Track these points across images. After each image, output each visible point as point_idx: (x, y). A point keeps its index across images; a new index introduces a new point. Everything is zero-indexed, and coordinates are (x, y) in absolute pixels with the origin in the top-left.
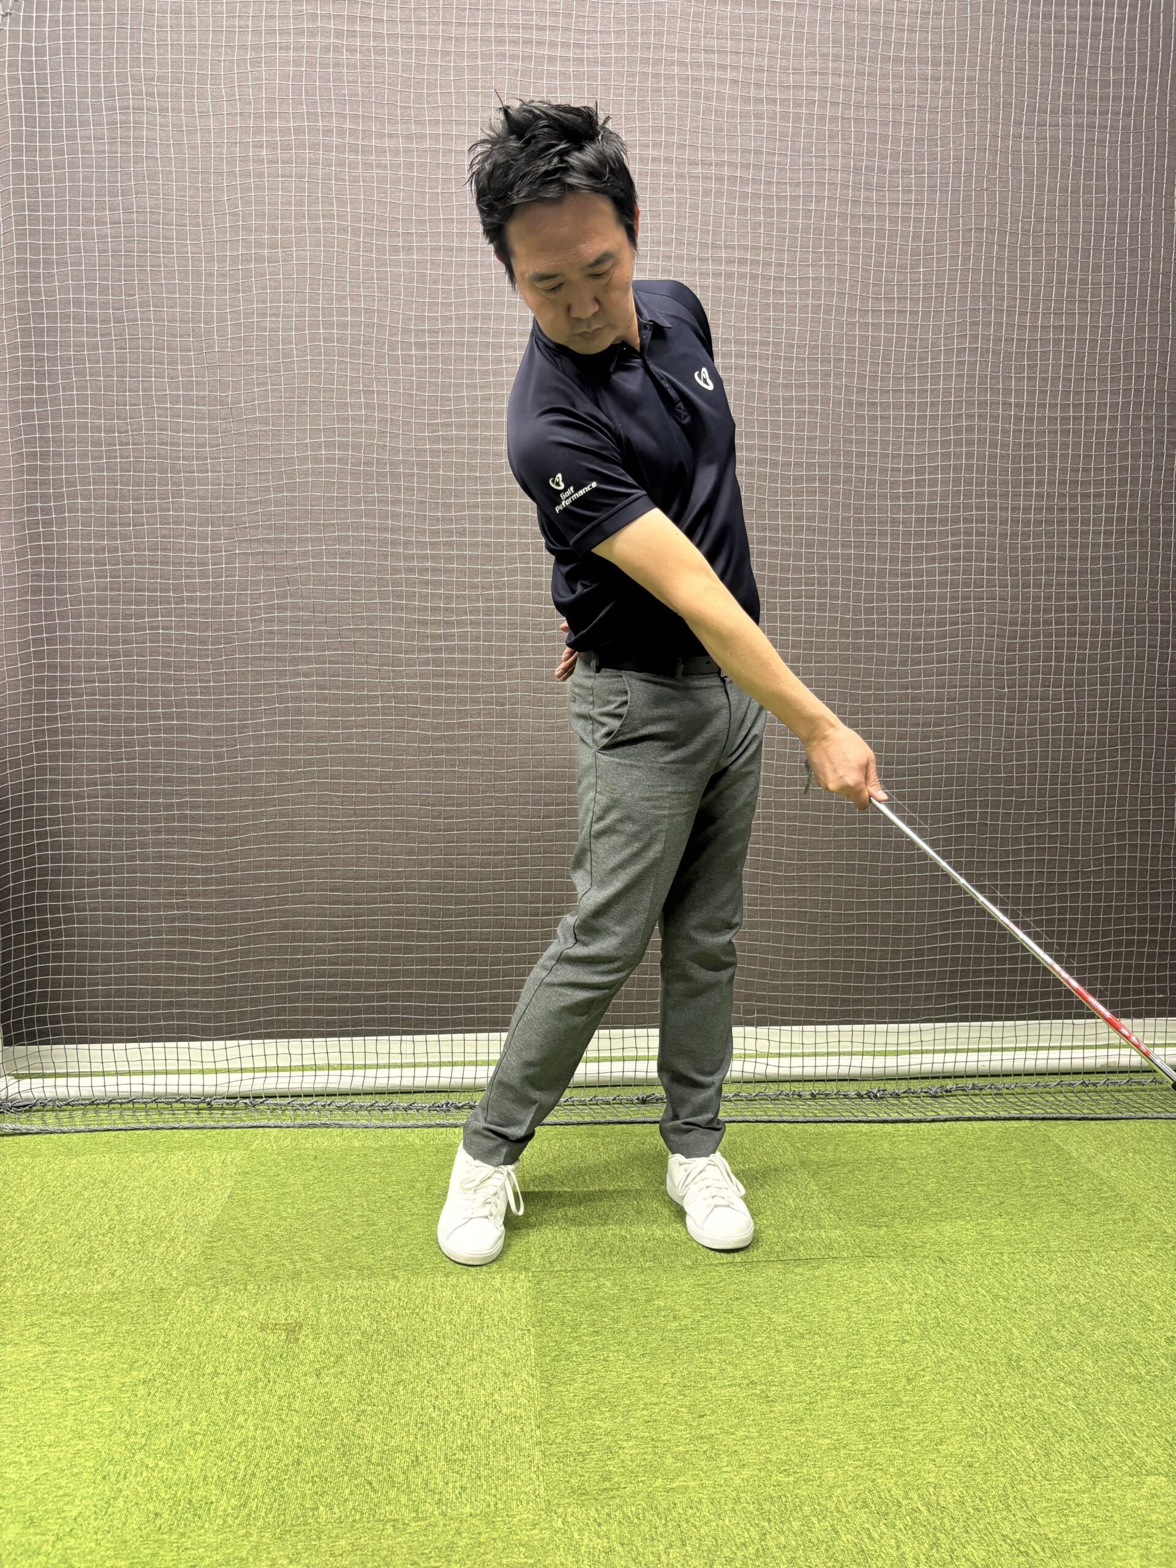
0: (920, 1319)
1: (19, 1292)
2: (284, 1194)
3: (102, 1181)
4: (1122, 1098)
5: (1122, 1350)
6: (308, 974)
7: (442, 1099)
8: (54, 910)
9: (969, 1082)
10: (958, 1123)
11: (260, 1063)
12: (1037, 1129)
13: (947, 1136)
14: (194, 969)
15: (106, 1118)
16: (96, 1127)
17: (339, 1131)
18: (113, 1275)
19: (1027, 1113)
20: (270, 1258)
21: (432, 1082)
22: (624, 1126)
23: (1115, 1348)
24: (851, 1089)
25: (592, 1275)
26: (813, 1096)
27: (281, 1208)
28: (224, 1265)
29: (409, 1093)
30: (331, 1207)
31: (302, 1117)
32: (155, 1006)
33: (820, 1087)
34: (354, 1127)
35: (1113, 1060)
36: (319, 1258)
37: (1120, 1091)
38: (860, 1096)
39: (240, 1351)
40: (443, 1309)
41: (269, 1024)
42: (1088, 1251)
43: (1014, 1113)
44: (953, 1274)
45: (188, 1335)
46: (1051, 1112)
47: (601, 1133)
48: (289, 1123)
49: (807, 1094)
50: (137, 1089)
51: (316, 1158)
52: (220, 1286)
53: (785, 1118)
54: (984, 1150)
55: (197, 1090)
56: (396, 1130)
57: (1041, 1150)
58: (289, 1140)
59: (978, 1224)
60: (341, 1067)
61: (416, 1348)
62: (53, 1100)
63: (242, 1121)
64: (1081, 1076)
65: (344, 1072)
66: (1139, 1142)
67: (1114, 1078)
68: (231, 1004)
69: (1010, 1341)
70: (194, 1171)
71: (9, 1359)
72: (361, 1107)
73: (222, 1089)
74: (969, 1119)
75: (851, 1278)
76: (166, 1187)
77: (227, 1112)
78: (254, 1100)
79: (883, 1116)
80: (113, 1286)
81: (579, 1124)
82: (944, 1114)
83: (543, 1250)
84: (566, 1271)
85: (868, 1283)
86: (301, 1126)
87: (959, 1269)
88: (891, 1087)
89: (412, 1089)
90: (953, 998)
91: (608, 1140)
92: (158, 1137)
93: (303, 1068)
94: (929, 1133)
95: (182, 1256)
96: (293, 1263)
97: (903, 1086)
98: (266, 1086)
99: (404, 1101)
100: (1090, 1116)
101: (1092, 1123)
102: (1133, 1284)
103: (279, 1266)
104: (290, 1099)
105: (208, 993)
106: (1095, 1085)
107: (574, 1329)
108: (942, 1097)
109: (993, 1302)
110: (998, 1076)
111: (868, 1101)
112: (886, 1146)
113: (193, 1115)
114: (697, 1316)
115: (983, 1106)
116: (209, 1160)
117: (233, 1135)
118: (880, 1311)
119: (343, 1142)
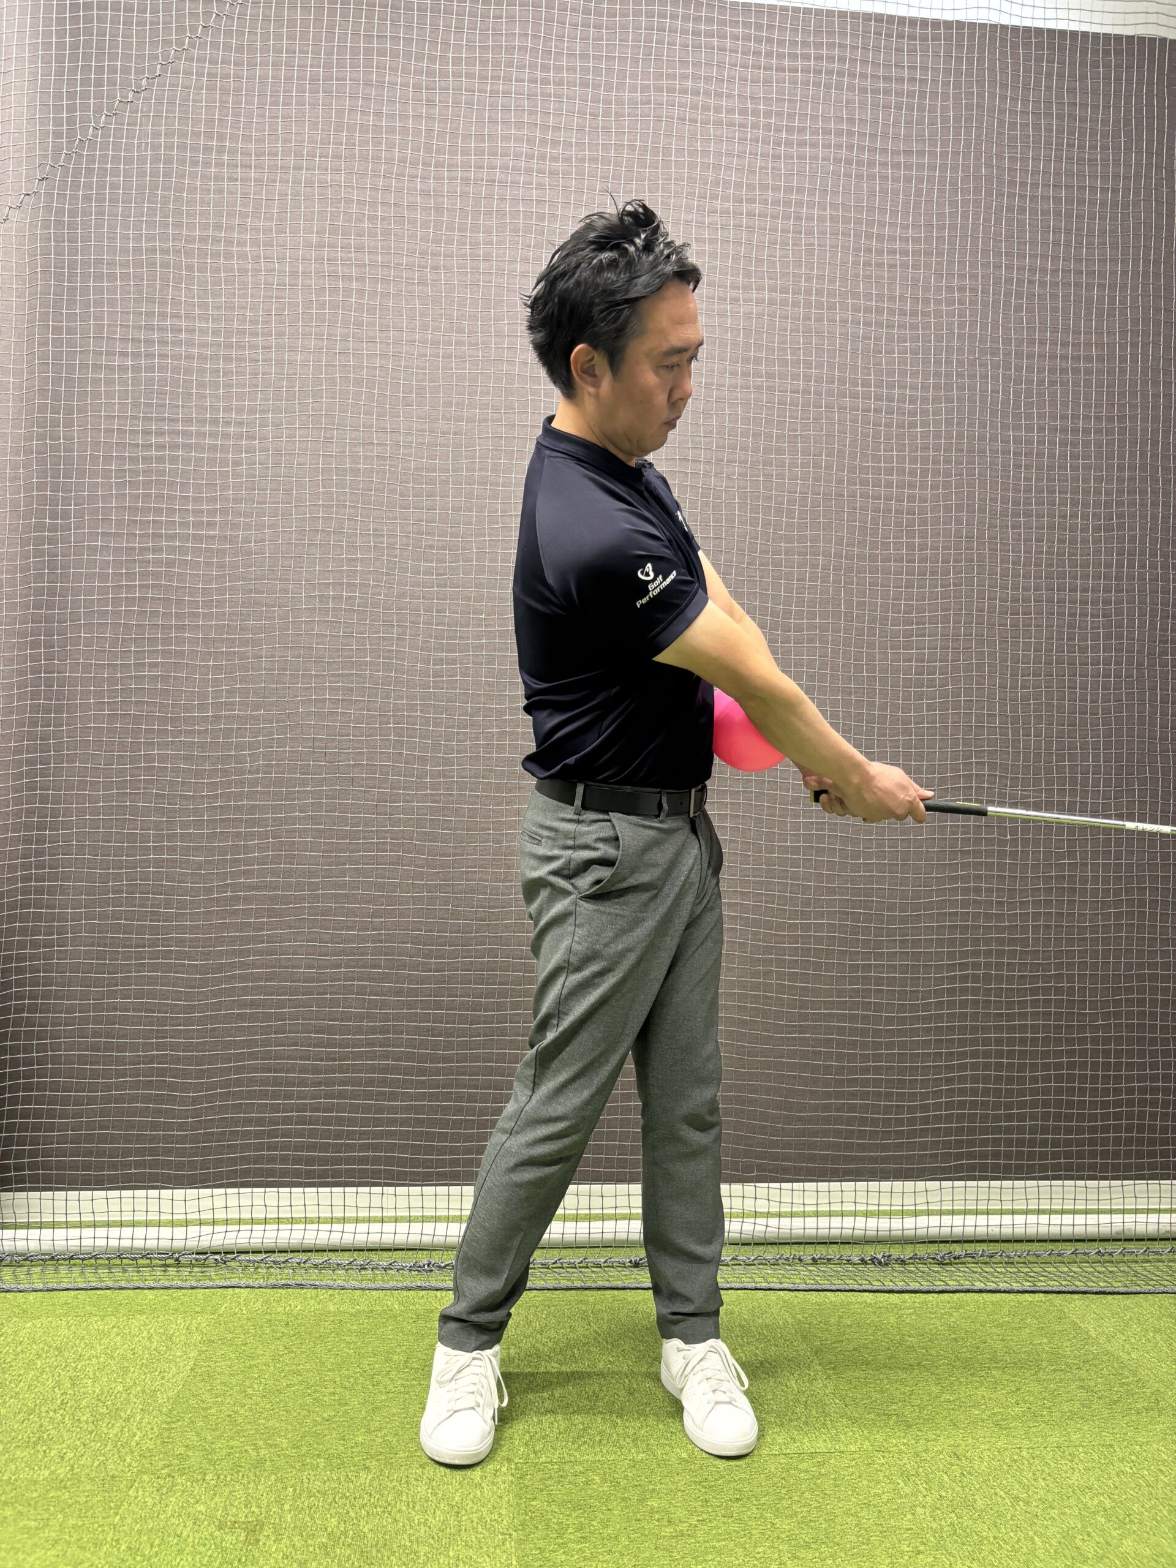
0: (934, 1525)
2: (250, 1367)
3: (57, 1348)
4: (1139, 1269)
6: (287, 1120)
7: (423, 1258)
8: (27, 1049)
9: (980, 1248)
10: (968, 1295)
11: (233, 1215)
12: (1052, 1304)
13: (957, 1309)
14: (169, 1113)
15: (66, 1276)
16: (55, 1286)
17: (314, 1292)
18: (62, 1458)
19: (1041, 1285)
20: (232, 1443)
21: (414, 1239)
22: (616, 1292)
23: (1145, 1561)
24: (855, 1254)
25: (579, 1468)
26: (814, 1259)
27: (248, 1384)
28: (182, 1450)
29: (390, 1250)
30: (301, 1383)
31: (278, 1276)
32: (127, 1153)
33: (821, 1251)
34: (329, 1288)
35: (1130, 1226)
36: (285, 1443)
37: (1137, 1262)
38: (863, 1262)
39: (195, 1553)
40: (417, 1508)
41: (245, 1173)
42: (1111, 1446)
43: (1027, 1285)
44: (969, 1473)
45: (139, 1532)
46: (1066, 1284)
47: (591, 1299)
48: (261, 1282)
49: (808, 1259)
50: (101, 1243)
51: (287, 1324)
52: (176, 1474)
53: (785, 1286)
54: (997, 1327)
55: (165, 1244)
56: (374, 1293)
57: (1058, 1328)
58: (258, 1305)
59: (995, 1414)
60: (319, 1220)
61: (386, 1553)
62: (11, 1255)
63: (211, 1280)
64: (1096, 1244)
65: (322, 1227)
66: (1159, 1319)
67: (1130, 1246)
68: (206, 1151)
69: (1033, 1552)
70: (156, 1339)
72: (338, 1265)
73: (192, 1244)
74: (981, 1291)
75: (860, 1477)
76: (123, 1357)
77: (196, 1269)
78: (225, 1256)
79: (890, 1285)
80: (61, 1472)
81: (568, 1289)
82: (952, 1284)
83: (527, 1437)
84: (551, 1463)
85: (878, 1483)
86: (274, 1287)
87: (976, 1467)
88: (896, 1252)
89: (392, 1247)
90: (959, 1156)
91: (598, 1307)
92: (121, 1298)
93: (279, 1221)
94: (937, 1305)
95: (137, 1438)
96: (257, 1449)
97: (908, 1252)
98: (238, 1241)
99: (384, 1259)
100: (1108, 1290)
101: (1110, 1297)
102: (1160, 1485)
103: (241, 1452)
104: (264, 1255)
105: (182, 1140)
106: (1111, 1254)
107: (560, 1535)
108: (950, 1264)
109: (1013, 1506)
110: (1009, 1241)
111: (872, 1267)
112: (893, 1320)
113: (158, 1273)
114: (694, 1520)
115: (993, 1276)
116: (174, 1326)
117: (200, 1296)
118: (891, 1516)
119: (317, 1306)
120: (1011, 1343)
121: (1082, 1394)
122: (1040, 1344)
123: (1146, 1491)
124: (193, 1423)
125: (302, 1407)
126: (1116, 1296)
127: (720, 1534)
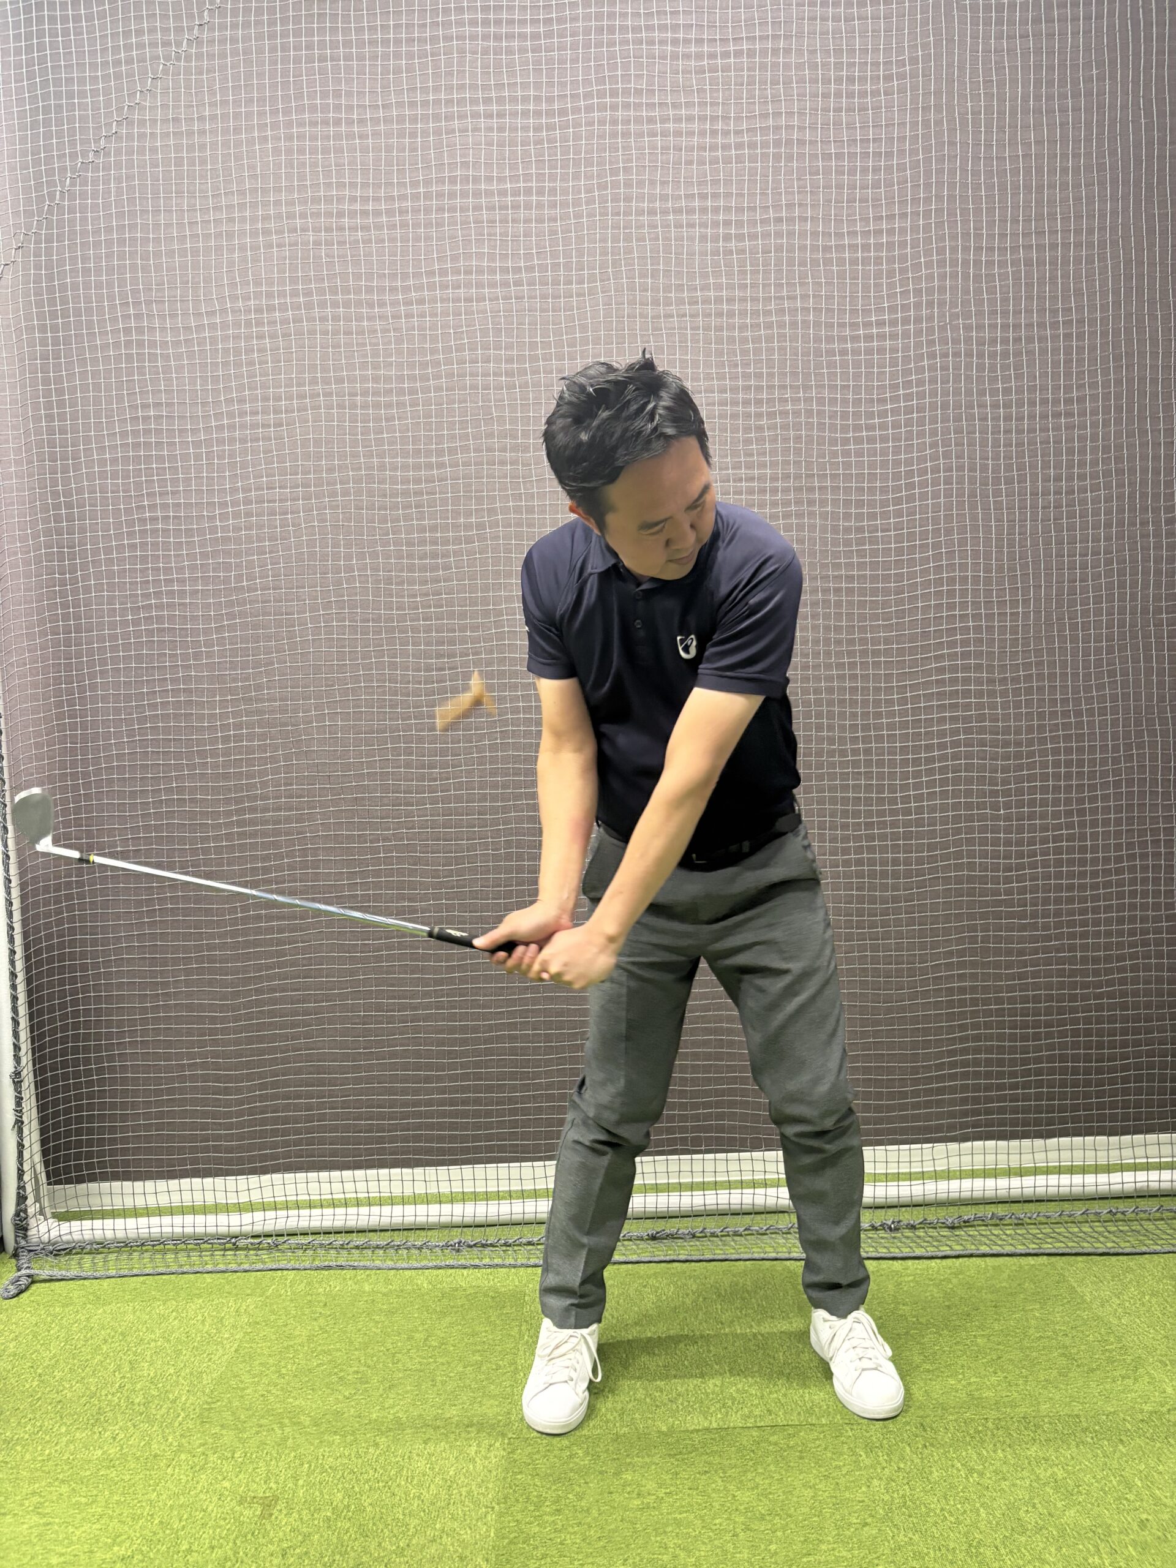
0: (887, 1497)
1: (28, 1457)
2: (287, 1348)
3: (122, 1334)
5: (1090, 1535)
7: (456, 1236)
9: (990, 1210)
10: (971, 1259)
12: (1053, 1267)
13: (957, 1275)
15: (137, 1262)
16: (126, 1272)
17: (353, 1273)
18: (114, 1438)
19: (1047, 1247)
20: (263, 1421)
22: (630, 1266)
23: (1082, 1532)
27: (282, 1364)
28: (217, 1429)
29: (424, 1229)
30: (330, 1362)
31: (320, 1258)
34: (366, 1268)
36: (307, 1422)
38: (874, 1228)
39: (214, 1528)
40: (415, 1482)
42: (1078, 1416)
43: (1032, 1247)
44: (932, 1445)
45: (171, 1508)
46: (1073, 1246)
48: (307, 1264)
50: (167, 1230)
51: (325, 1305)
52: (209, 1453)
54: (992, 1292)
55: (223, 1230)
56: (407, 1272)
57: (1054, 1292)
58: (303, 1285)
59: (970, 1384)
61: (381, 1527)
62: (92, 1244)
63: (264, 1262)
67: (1143, 1204)
69: (975, 1525)
70: (209, 1321)
71: (6, 1531)
72: (378, 1247)
73: (247, 1229)
74: (984, 1255)
75: (825, 1449)
76: (178, 1340)
77: (252, 1252)
78: (277, 1238)
79: (895, 1252)
80: (113, 1452)
82: (958, 1249)
85: (842, 1454)
86: (317, 1269)
87: (939, 1438)
88: (905, 1217)
89: (427, 1226)
92: (182, 1282)
94: (938, 1272)
95: (180, 1419)
96: (282, 1426)
97: (918, 1214)
98: (288, 1225)
99: (418, 1239)
100: (1112, 1251)
101: (1114, 1259)
102: (1118, 1455)
103: (268, 1431)
104: (310, 1238)
105: (229, 1138)
106: (1123, 1213)
107: (538, 1507)
108: (959, 1227)
109: (967, 1478)
110: (1019, 1202)
111: (882, 1233)
113: (217, 1257)
114: (661, 1493)
115: (1001, 1239)
116: (225, 1309)
117: (252, 1279)
118: (847, 1488)
119: (354, 1287)
120: (1003, 1310)
121: (1063, 1361)
122: (1032, 1310)
123: (1101, 1460)
124: (230, 1402)
125: (327, 1386)
126: (1121, 1258)
127: (683, 1507)
